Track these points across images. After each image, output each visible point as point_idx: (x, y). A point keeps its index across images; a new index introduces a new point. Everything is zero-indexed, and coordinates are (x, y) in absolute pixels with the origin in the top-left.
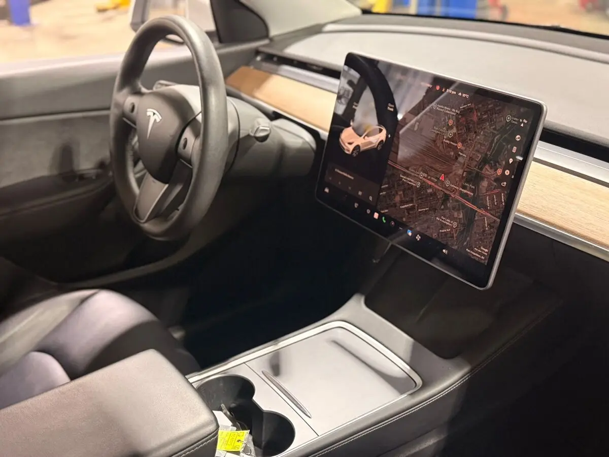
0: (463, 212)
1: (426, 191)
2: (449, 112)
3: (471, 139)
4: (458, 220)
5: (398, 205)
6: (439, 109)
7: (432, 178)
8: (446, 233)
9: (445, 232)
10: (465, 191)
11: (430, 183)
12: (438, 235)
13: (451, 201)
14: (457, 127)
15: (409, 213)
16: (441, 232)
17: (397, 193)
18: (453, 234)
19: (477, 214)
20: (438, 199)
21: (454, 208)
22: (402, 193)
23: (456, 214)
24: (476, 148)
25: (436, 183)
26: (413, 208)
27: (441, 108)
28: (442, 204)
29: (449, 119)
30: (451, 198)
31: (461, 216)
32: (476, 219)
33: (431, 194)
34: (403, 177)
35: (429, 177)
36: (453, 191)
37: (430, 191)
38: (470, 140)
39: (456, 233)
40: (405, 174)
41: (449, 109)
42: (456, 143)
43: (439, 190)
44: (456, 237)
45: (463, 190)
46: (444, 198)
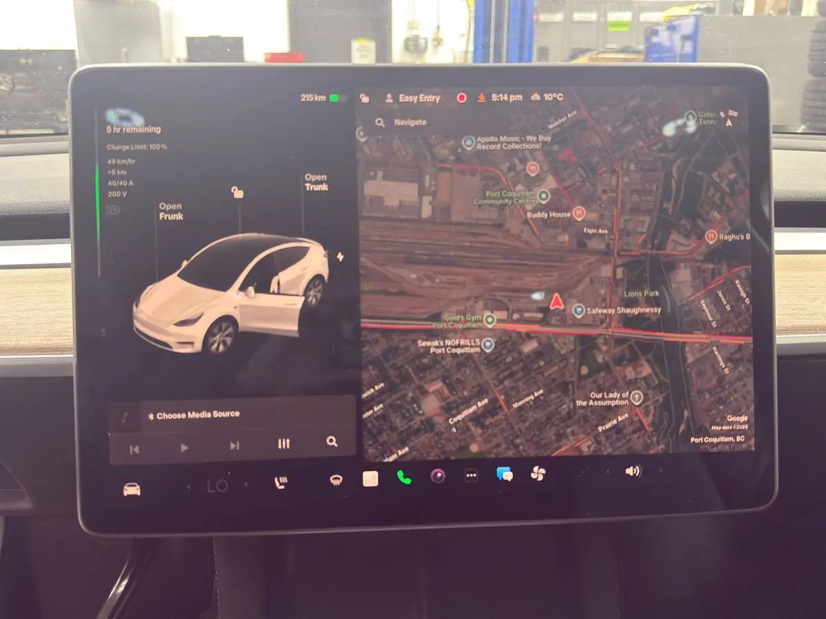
0: (648, 361)
1: (520, 353)
2: (517, 147)
3: (607, 188)
4: (643, 383)
5: (439, 420)
6: (484, 147)
7: (527, 315)
8: (617, 429)
9: (614, 427)
10: (636, 311)
11: (523, 328)
12: (598, 442)
13: (604, 348)
14: (556, 174)
15: (483, 427)
16: (605, 432)
17: (424, 392)
18: (640, 421)
19: (687, 349)
20: (564, 358)
21: (619, 361)
22: (438, 385)
23: (630, 373)
24: (628, 206)
25: (541, 322)
26: (491, 410)
27: (490, 143)
28: (581, 364)
29: (524, 161)
30: (600, 341)
31: (646, 370)
32: (690, 359)
33: (538, 354)
34: (428, 344)
35: (516, 316)
36: (602, 322)
37: (529, 347)
38: (605, 192)
39: (647, 415)
40: (431, 335)
41: (517, 139)
42: (568, 210)
43: (557, 335)
44: (653, 424)
45: (628, 311)
46: (579, 349)
